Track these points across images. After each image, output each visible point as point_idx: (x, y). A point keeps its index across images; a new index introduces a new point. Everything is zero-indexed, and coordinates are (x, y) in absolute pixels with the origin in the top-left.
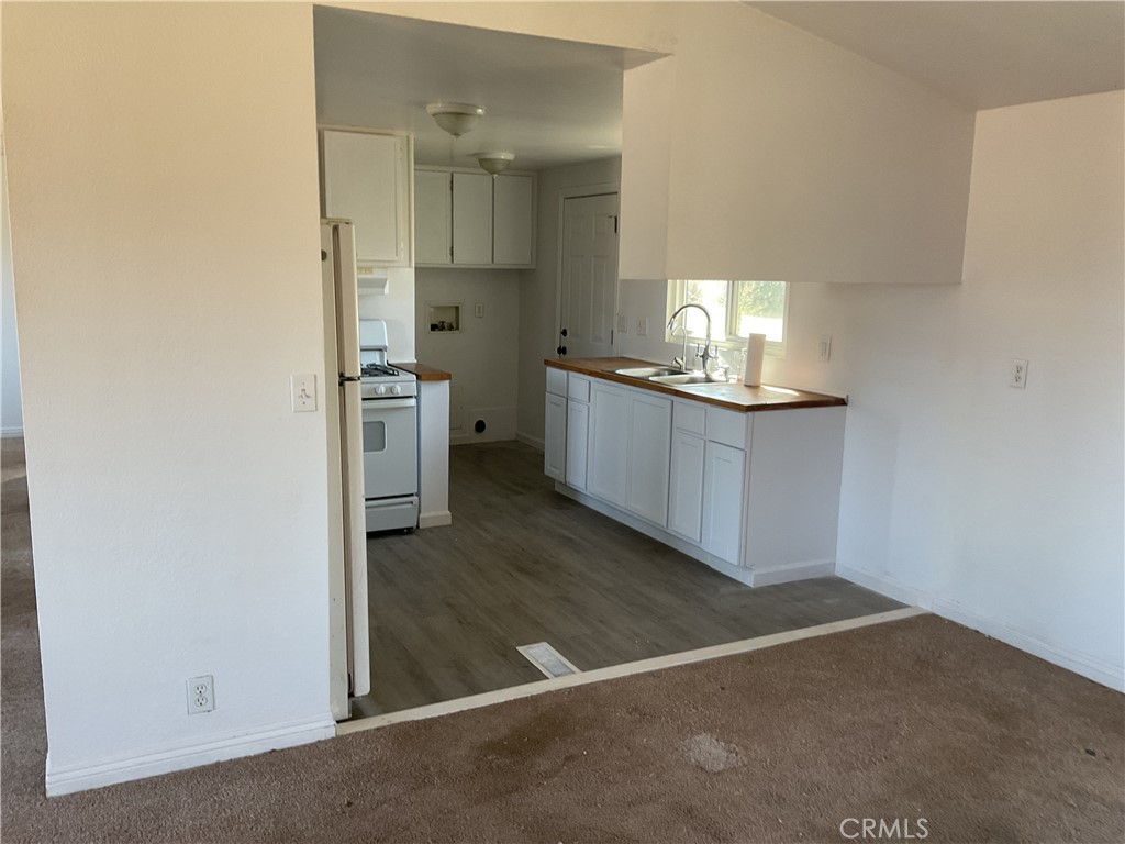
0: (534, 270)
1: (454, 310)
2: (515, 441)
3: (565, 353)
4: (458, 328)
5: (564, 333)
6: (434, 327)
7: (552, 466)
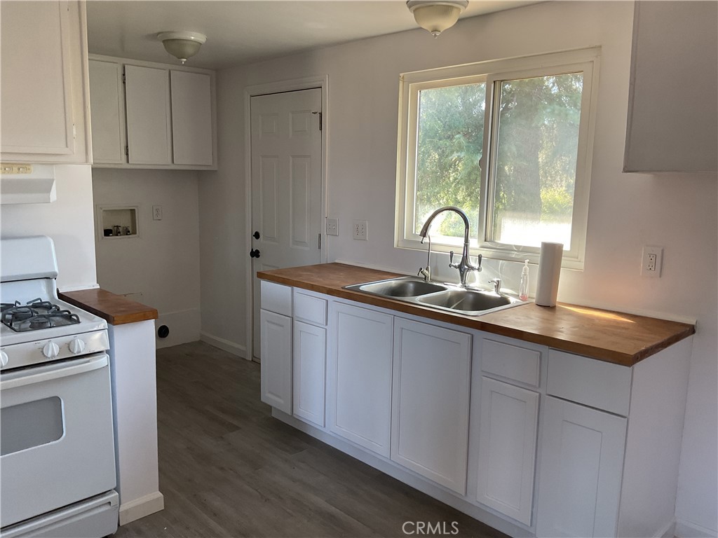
0: (216, 171)
1: (129, 214)
2: (201, 342)
3: (258, 256)
4: (134, 233)
5: (257, 235)
6: (107, 233)
7: (270, 392)
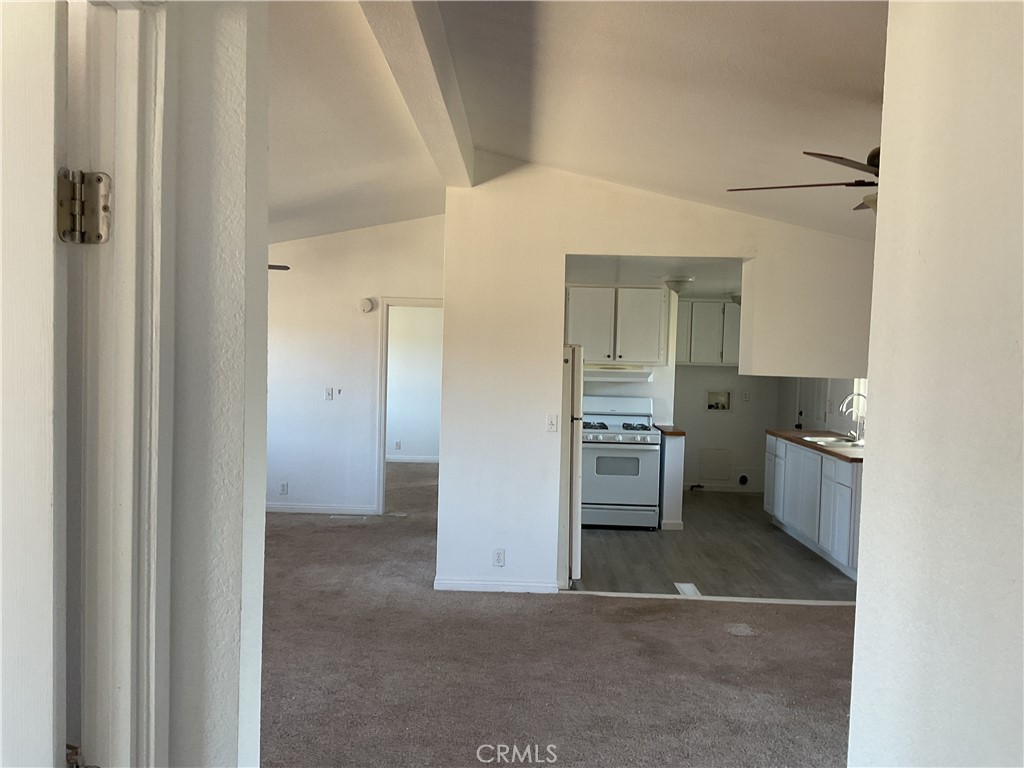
1: (726, 396)
4: (729, 408)
5: (801, 413)
6: (710, 407)
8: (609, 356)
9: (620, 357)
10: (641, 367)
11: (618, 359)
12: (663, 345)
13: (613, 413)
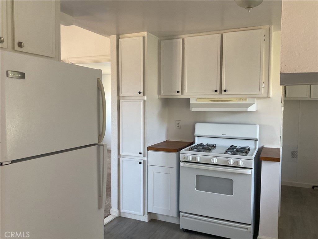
8: (216, 91)
9: (225, 91)
10: (245, 99)
11: (223, 93)
12: (263, 79)
13: (224, 136)
